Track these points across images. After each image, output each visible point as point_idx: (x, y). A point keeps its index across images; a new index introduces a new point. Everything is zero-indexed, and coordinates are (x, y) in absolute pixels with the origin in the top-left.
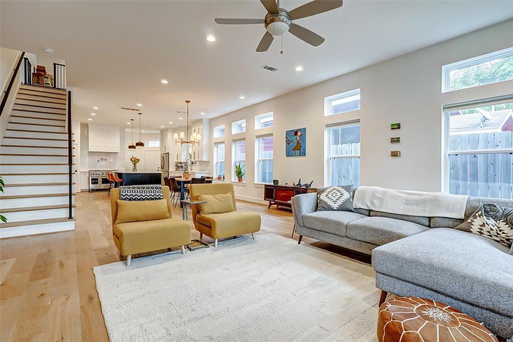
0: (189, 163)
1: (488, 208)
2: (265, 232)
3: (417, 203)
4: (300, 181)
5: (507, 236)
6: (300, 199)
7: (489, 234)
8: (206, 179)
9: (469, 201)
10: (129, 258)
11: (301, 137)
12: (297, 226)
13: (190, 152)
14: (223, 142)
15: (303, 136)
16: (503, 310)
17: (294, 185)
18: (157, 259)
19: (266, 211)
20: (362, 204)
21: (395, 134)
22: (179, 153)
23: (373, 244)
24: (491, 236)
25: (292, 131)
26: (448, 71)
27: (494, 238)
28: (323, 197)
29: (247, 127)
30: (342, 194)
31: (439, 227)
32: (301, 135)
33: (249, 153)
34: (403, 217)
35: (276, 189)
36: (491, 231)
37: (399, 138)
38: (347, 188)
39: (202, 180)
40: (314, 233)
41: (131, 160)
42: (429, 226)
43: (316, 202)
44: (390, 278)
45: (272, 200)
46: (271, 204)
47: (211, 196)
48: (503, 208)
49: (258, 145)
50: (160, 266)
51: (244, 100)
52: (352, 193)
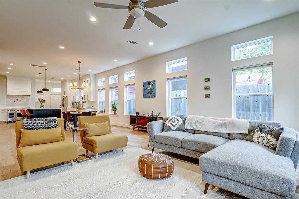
0: (82, 102)
1: (261, 127)
2: (131, 146)
3: (222, 125)
4: (152, 113)
5: (272, 143)
6: (153, 124)
7: (263, 142)
8: (92, 113)
9: (250, 123)
10: (29, 173)
11: (152, 86)
12: (151, 142)
13: (82, 95)
14: (104, 89)
15: (154, 85)
16: (280, 192)
17: (149, 115)
18: (52, 171)
19: (131, 132)
20: (190, 126)
21: (207, 84)
22: (74, 96)
23: (198, 152)
24: (264, 143)
25: (147, 82)
26: (235, 49)
27: (266, 144)
28: (167, 123)
29: (119, 80)
30: (178, 121)
31: (234, 139)
32: (152, 85)
33: (121, 96)
34: (214, 134)
35: (137, 118)
36: (264, 141)
37: (209, 87)
38: (181, 117)
39: (89, 114)
40: (162, 146)
41: (39, 100)
42: (229, 139)
43: (162, 126)
44: (211, 175)
45: (135, 125)
46: (134, 128)
47: (94, 124)
48: (269, 126)
49: (126, 91)
50: (53, 177)
51: (117, 62)
52: (184, 120)
